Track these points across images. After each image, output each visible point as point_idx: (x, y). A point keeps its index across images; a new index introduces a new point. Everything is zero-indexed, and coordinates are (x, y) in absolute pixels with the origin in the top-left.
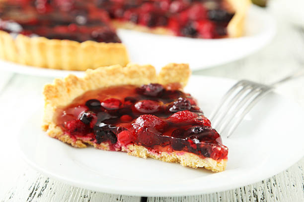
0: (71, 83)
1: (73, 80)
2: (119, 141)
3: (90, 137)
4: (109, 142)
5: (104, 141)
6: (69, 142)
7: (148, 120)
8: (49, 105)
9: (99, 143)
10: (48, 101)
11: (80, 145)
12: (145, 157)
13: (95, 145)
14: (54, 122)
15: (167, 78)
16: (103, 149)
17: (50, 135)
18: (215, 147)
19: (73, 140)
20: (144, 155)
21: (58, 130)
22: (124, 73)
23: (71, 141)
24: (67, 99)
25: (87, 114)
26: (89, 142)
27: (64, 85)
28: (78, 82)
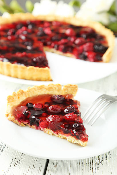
0: (20, 94)
1: (21, 93)
2: (40, 126)
3: (27, 122)
4: (35, 125)
5: (34, 125)
6: (17, 123)
7: (54, 118)
8: (9, 105)
9: (31, 125)
10: (9, 103)
11: (23, 125)
12: (51, 135)
13: (29, 126)
14: (11, 113)
15: (66, 91)
16: (33, 128)
17: (9, 120)
18: (82, 136)
19: (19, 123)
20: (51, 134)
21: (13, 117)
22: (46, 88)
23: (18, 123)
24: (18, 102)
25: (27, 112)
26: (27, 124)
27: (17, 95)
28: (23, 93)
